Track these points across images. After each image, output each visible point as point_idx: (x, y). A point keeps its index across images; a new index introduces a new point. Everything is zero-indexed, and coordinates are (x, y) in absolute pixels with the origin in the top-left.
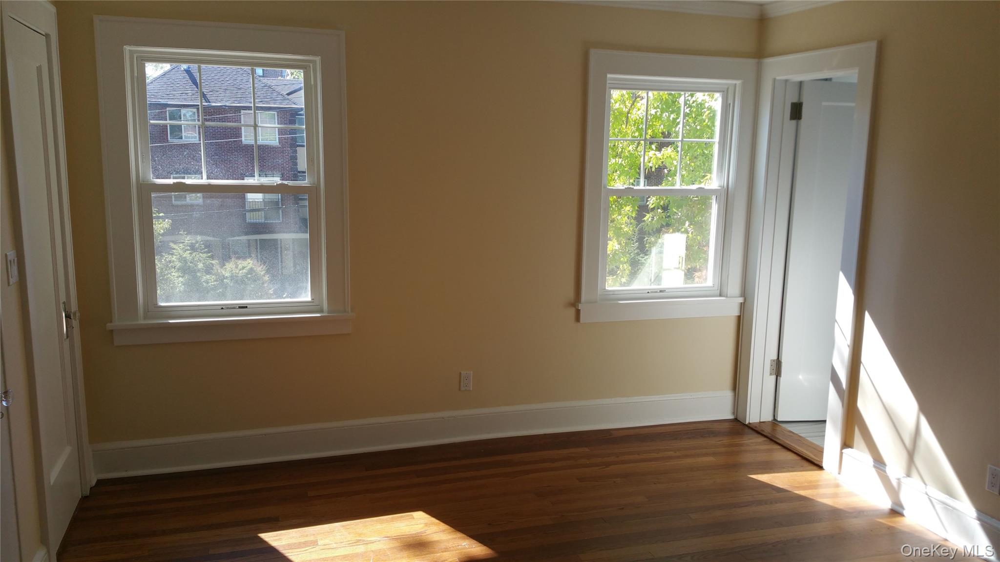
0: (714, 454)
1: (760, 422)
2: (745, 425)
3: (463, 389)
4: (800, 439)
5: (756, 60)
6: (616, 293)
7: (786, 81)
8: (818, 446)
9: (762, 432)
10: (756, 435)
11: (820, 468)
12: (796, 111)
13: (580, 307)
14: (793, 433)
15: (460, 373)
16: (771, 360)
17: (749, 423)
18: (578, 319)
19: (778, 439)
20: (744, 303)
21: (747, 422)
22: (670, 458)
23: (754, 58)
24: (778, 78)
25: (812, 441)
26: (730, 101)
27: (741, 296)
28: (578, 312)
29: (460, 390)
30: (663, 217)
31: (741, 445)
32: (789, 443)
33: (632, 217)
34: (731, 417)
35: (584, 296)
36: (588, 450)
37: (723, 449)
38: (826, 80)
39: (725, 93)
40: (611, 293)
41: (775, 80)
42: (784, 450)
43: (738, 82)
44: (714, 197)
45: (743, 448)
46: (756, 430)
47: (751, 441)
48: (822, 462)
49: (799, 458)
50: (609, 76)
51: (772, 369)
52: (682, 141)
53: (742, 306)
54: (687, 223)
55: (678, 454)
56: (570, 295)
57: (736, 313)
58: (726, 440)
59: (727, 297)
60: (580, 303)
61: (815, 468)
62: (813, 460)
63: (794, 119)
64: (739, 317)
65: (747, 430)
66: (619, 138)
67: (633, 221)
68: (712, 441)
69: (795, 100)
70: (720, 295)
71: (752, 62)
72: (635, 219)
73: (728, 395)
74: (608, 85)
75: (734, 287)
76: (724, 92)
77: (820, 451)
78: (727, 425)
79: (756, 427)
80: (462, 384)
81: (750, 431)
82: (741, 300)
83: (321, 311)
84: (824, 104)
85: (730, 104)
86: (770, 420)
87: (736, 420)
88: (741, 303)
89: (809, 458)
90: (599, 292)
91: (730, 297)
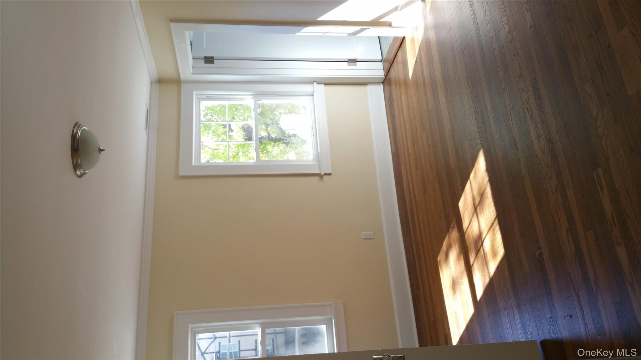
0: (401, 95)
1: (383, 70)
2: (385, 78)
3: (372, 237)
4: (390, 49)
5: (182, 84)
6: (314, 153)
7: (193, 67)
8: (393, 39)
9: (388, 69)
10: (390, 71)
11: (404, 38)
12: (209, 60)
13: (323, 173)
14: (388, 51)
15: (363, 239)
16: (348, 65)
17: (384, 76)
18: (330, 174)
19: (391, 60)
20: (317, 82)
21: (384, 77)
22: (404, 120)
23: (180, 85)
24: (191, 72)
25: (391, 42)
26: (205, 97)
27: (313, 84)
28: (326, 174)
29: (372, 239)
30: (273, 127)
31: (395, 81)
32: (392, 55)
33: (274, 144)
34: (382, 85)
35: (317, 172)
36: (402, 165)
37: (398, 90)
38: (191, 45)
39: (200, 99)
40: (314, 156)
41: (192, 73)
42: (397, 57)
43: (194, 93)
44: (259, 102)
45: (397, 80)
46: (388, 72)
47: (393, 75)
48: (401, 37)
49: (400, 49)
50: (193, 164)
51: (353, 65)
52: (228, 122)
53: (318, 83)
54: (275, 113)
55: (401, 115)
56: (316, 179)
57: (322, 86)
58: (394, 88)
59: (314, 92)
60: (320, 173)
61: (404, 40)
62: (401, 42)
63: (214, 62)
64: (325, 84)
65: (388, 77)
66: (227, 154)
67: (276, 144)
68: (394, 96)
69: (203, 61)
70: (313, 95)
71: (183, 86)
72: (275, 142)
73: (369, 88)
74: (199, 164)
75: (308, 88)
76: (200, 101)
77: (396, 38)
78: (386, 88)
79: (386, 72)
80: (369, 238)
81: (388, 75)
82: (315, 84)
83: (331, 320)
84: (205, 46)
85: (207, 97)
86: (382, 64)
87: (383, 83)
88: (317, 84)
89: (400, 44)
90: (314, 163)
91: (314, 90)
